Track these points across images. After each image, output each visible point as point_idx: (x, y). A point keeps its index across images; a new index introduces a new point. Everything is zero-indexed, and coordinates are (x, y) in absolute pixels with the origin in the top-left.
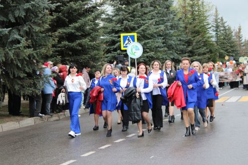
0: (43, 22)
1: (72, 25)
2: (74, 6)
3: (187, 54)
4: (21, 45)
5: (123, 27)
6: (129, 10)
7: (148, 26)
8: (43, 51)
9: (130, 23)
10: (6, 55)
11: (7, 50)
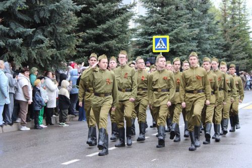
0: (67, 23)
1: (100, 27)
2: (103, 7)
3: (225, 58)
4: (44, 45)
5: (156, 30)
6: (163, 12)
7: (181, 29)
8: (66, 52)
9: (163, 25)
10: (29, 54)
11: (30, 49)
